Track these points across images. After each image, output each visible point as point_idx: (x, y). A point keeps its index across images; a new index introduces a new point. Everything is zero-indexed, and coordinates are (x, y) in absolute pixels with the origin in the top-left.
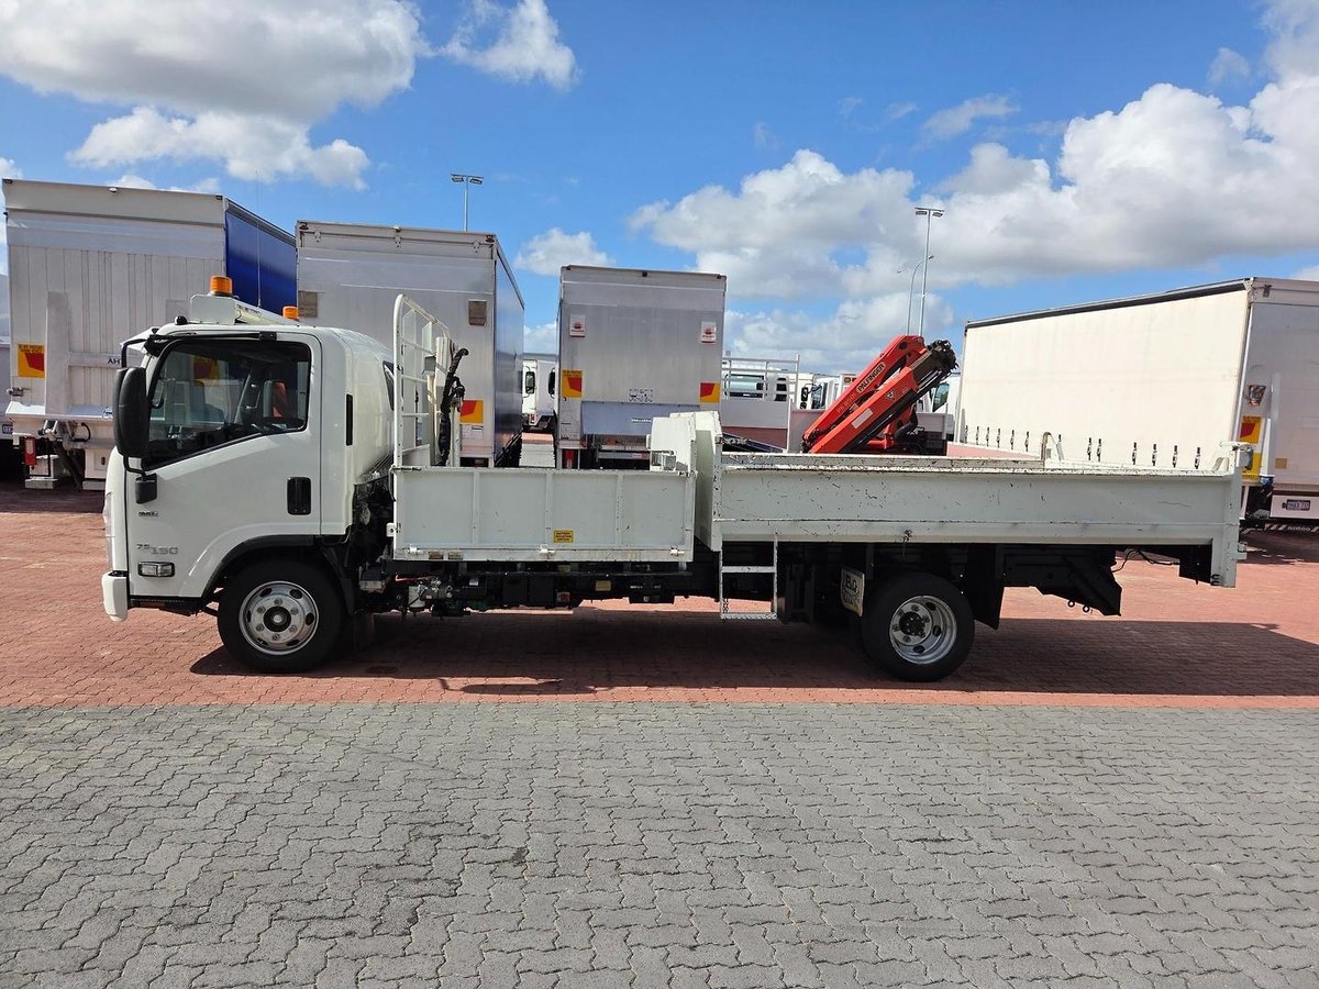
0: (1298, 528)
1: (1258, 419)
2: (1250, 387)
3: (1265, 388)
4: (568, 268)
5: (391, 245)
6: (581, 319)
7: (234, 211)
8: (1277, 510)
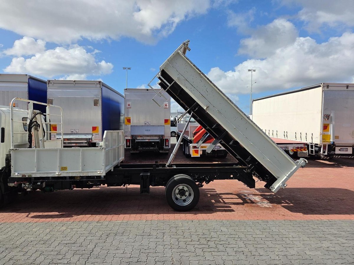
0: (344, 157)
1: (329, 124)
2: (325, 115)
3: (329, 115)
4: (126, 89)
5: (72, 85)
6: (130, 103)
7: (31, 78)
8: (337, 151)
